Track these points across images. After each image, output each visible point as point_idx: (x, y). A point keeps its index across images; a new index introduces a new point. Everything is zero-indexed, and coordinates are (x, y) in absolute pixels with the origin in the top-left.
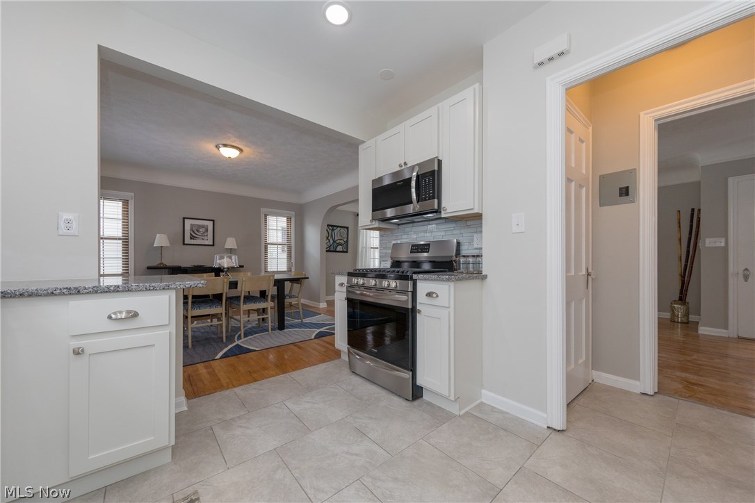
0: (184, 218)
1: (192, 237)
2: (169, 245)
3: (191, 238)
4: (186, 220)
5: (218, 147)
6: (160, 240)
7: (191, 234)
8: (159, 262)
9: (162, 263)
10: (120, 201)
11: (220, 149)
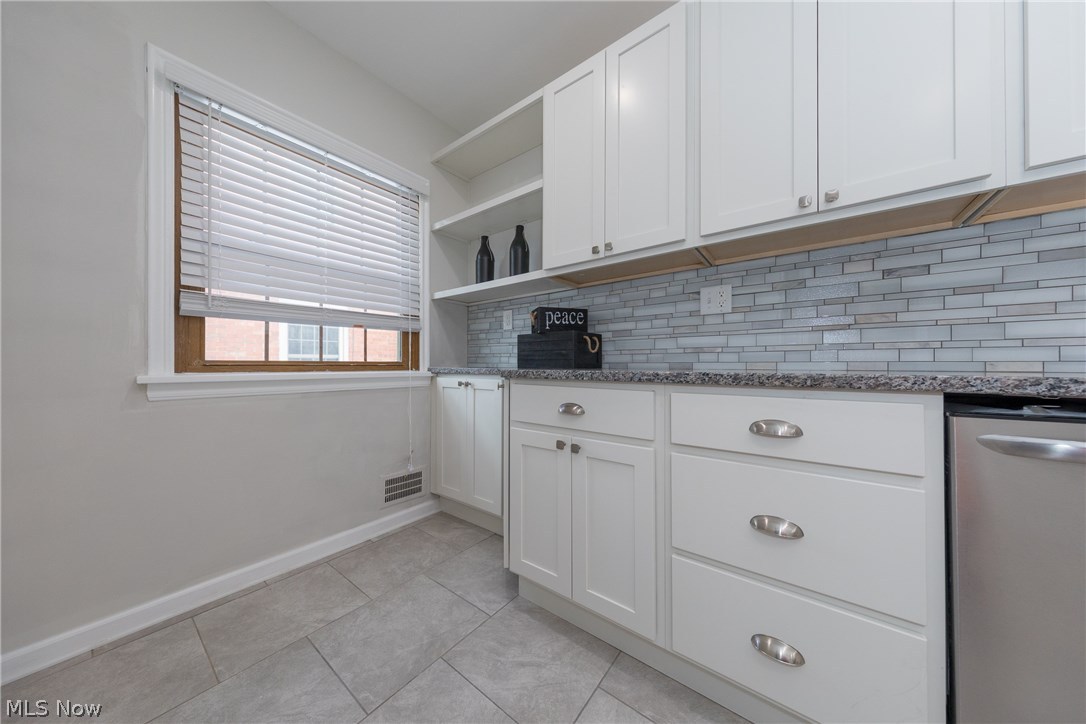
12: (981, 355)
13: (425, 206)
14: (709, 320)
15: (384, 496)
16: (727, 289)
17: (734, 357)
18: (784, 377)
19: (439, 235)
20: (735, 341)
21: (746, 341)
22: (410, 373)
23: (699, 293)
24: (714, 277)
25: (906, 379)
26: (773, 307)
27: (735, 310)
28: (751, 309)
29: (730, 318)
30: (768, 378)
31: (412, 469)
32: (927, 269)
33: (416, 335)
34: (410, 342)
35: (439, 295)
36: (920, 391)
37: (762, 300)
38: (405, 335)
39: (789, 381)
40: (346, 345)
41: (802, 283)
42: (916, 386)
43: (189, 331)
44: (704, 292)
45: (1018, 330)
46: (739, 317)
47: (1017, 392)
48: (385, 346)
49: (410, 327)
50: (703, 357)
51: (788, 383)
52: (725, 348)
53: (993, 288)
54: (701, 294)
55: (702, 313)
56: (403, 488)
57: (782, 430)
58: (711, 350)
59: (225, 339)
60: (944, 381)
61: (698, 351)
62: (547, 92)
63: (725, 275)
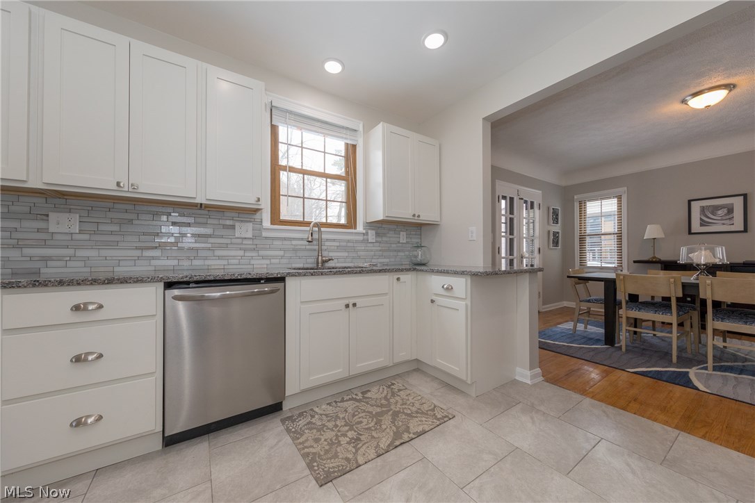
0: (689, 202)
1: (703, 223)
2: (664, 236)
3: (702, 225)
4: (692, 203)
5: (684, 101)
6: (652, 231)
7: (701, 219)
8: (652, 256)
9: (654, 257)
10: (614, 197)
11: (689, 103)
12: (208, 262)
14: (57, 237)
16: (76, 218)
17: (82, 264)
18: (92, 280)
20: (80, 253)
21: (92, 253)
23: (47, 215)
24: (62, 206)
25: (149, 278)
26: (112, 233)
27: (81, 232)
28: (95, 233)
29: (75, 237)
30: (83, 281)
36: (154, 282)
37: (102, 227)
39: (95, 282)
41: (130, 221)
42: (152, 280)
44: (53, 216)
45: (218, 253)
46: (86, 237)
47: (181, 280)
50: (50, 263)
51: (94, 282)
52: (71, 258)
53: (209, 236)
54: (50, 216)
55: (50, 230)
57: (91, 307)
58: (59, 259)
60: (161, 278)
61: (46, 259)
63: (72, 207)
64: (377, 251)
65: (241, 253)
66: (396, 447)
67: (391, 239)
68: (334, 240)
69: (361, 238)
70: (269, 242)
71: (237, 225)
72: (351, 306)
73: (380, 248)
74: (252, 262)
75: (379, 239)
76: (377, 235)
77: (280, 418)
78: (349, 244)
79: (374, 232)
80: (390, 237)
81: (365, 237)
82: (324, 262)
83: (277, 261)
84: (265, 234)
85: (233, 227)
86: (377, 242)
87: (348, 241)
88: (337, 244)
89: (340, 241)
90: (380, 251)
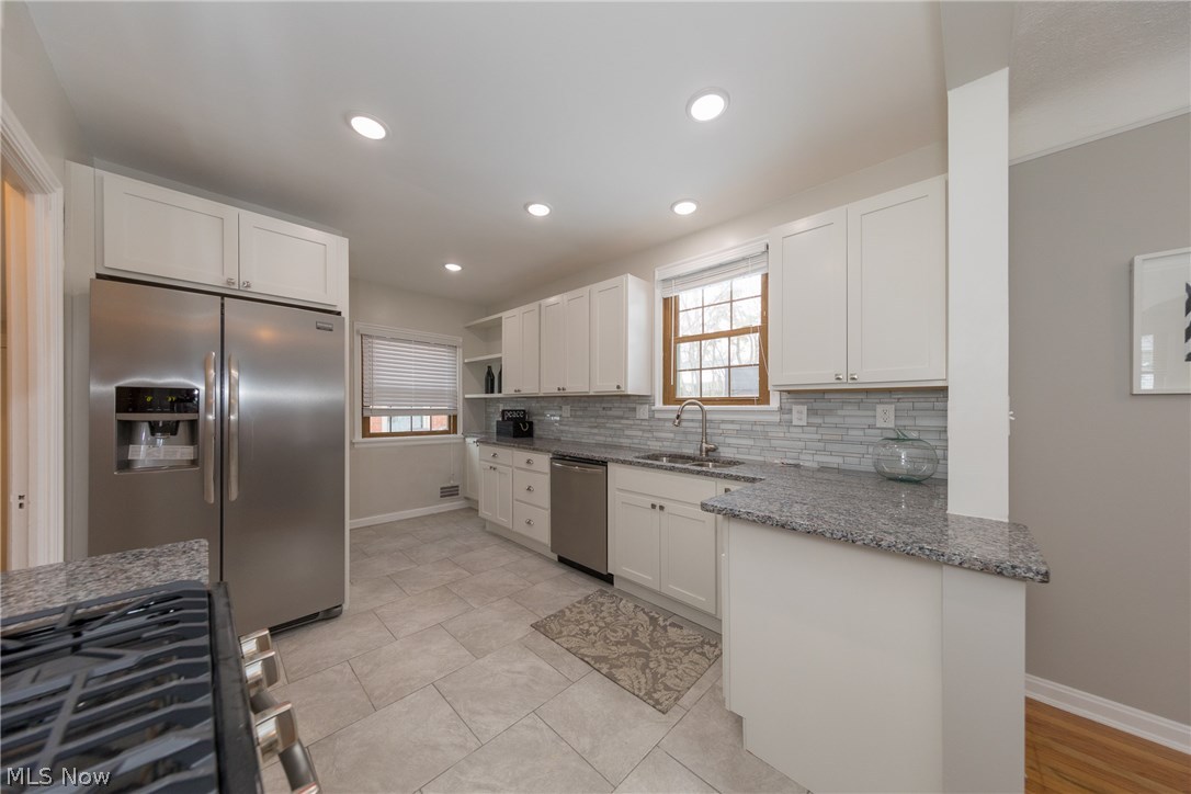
13: (460, 351)
15: (439, 494)
19: (467, 365)
22: (452, 436)
26: (580, 416)
28: (575, 416)
31: (452, 483)
32: (610, 409)
33: (455, 417)
34: (453, 420)
35: (467, 396)
37: (577, 413)
38: (450, 417)
40: (425, 423)
43: (366, 421)
45: (627, 432)
46: (572, 419)
48: (441, 423)
49: (454, 413)
52: (568, 432)
53: (622, 418)
56: (449, 492)
59: (380, 424)
62: (504, 315)
64: (812, 440)
65: (640, 433)
66: (582, 660)
67: (848, 420)
68: (732, 422)
69: (776, 418)
70: (661, 423)
71: (638, 407)
72: (658, 508)
73: (819, 437)
74: (649, 443)
75: (818, 420)
76: (812, 412)
77: (600, 587)
78: (758, 428)
79: (804, 408)
80: (844, 416)
81: (786, 417)
82: (708, 451)
83: (668, 444)
84: (657, 415)
85: (634, 409)
86: (809, 425)
87: (755, 423)
88: (737, 427)
89: (741, 423)
90: (819, 441)
